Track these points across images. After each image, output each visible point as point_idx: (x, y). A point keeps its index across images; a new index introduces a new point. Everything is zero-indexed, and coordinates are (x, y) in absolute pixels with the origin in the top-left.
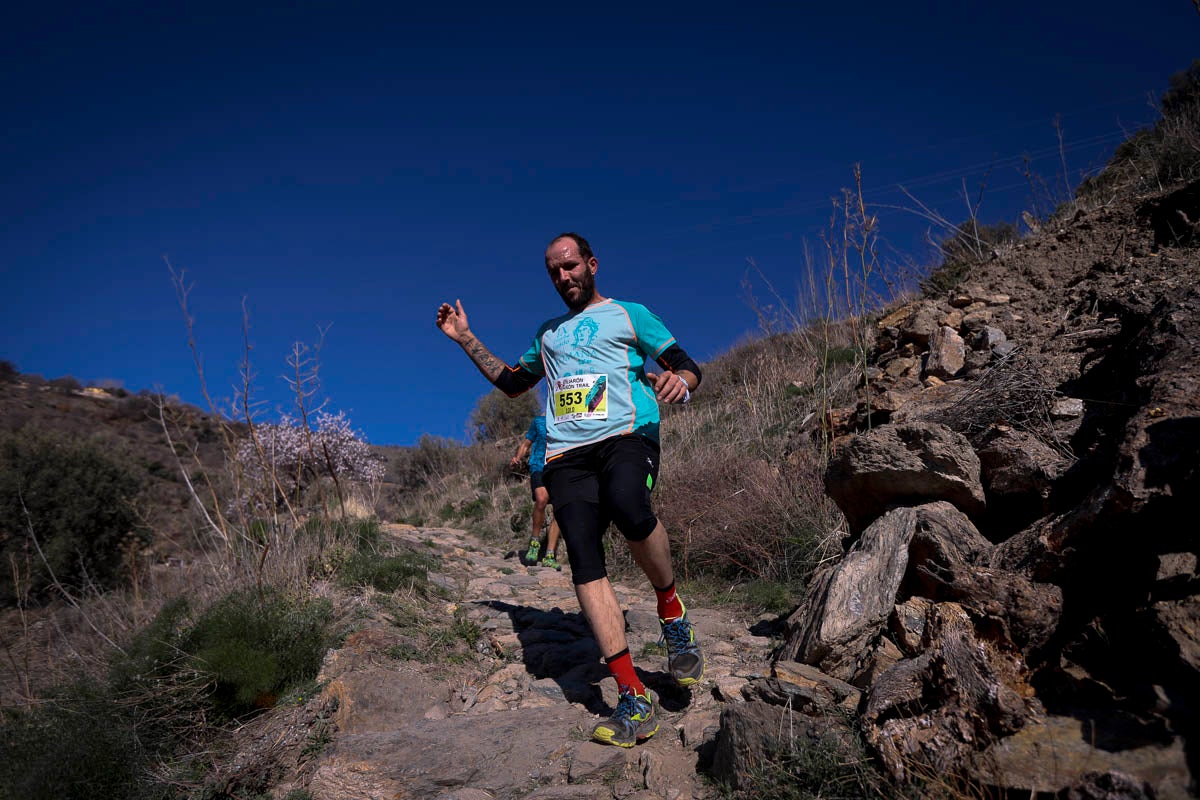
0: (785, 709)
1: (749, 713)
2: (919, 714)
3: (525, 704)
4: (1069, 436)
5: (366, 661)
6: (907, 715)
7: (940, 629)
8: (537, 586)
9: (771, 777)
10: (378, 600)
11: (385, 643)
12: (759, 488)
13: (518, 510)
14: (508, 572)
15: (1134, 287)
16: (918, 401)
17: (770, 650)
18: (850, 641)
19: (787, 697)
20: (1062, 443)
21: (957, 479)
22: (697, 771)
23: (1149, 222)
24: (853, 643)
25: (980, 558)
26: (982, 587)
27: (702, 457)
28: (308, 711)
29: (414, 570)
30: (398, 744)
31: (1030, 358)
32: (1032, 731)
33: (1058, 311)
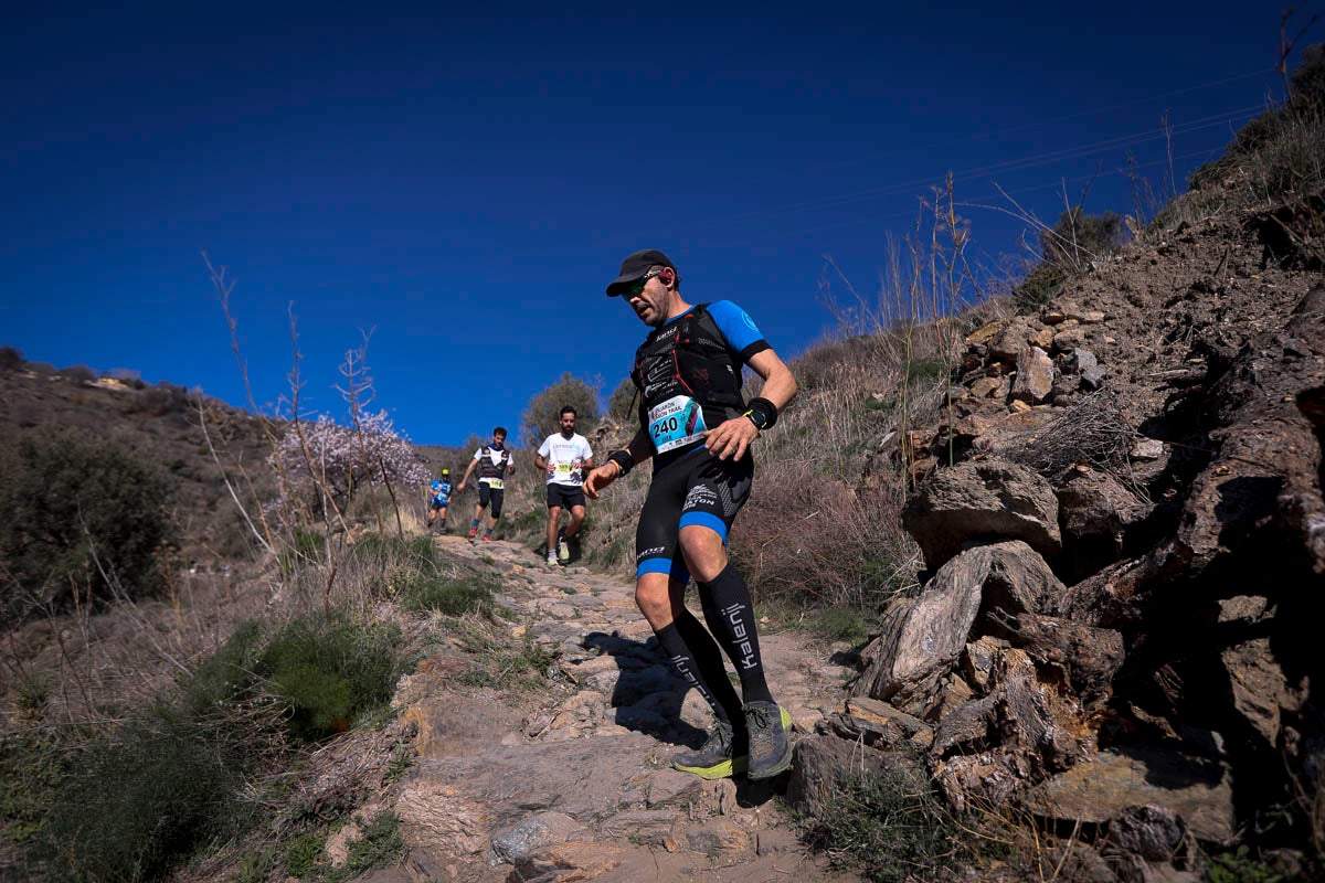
0: (856, 743)
1: (822, 746)
2: (981, 752)
3: (600, 732)
4: (1147, 479)
5: (441, 688)
6: (969, 752)
7: (1005, 673)
8: (601, 607)
9: (842, 807)
10: (446, 625)
11: (458, 669)
12: (834, 511)
14: (571, 592)
15: (1222, 327)
17: (844, 681)
18: (921, 678)
19: (859, 732)
20: (1140, 487)
21: (1034, 519)
23: (1255, 238)
24: (925, 680)
25: (1049, 601)
26: (1046, 636)
27: (774, 474)
28: (387, 736)
29: (481, 594)
30: (479, 769)
31: (1118, 389)
32: (1083, 768)
33: (1152, 334)
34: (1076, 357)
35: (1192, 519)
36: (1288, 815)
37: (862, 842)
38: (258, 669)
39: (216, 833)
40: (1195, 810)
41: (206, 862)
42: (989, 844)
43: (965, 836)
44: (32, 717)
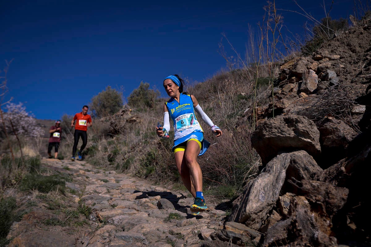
0: (229, 243)
1: (213, 245)
2: (285, 245)
3: (112, 244)
4: (359, 122)
5: (33, 227)
6: (281, 245)
7: (296, 208)
8: (120, 188)
10: (40, 197)
11: (43, 218)
12: (223, 142)
13: (112, 152)
14: (106, 181)
16: (296, 104)
17: (225, 216)
18: (259, 212)
19: (230, 238)
20: (355, 125)
21: (309, 140)
24: (261, 213)
25: (316, 176)
26: (314, 190)
29: (59, 182)
31: (346, 86)
33: (360, 63)
34: (328, 74)
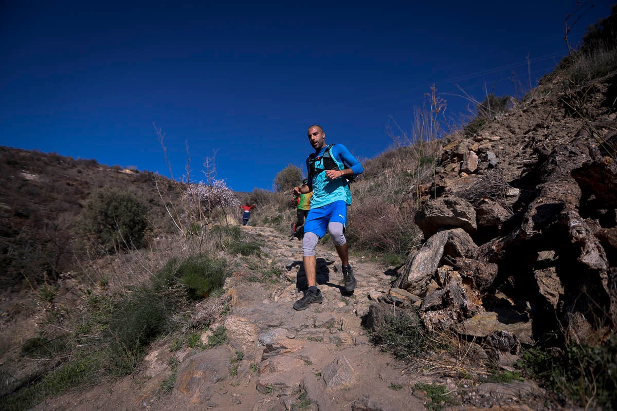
0: (392, 305)
1: (380, 307)
2: (439, 310)
4: (512, 204)
5: (241, 282)
6: (436, 310)
7: (450, 280)
9: (386, 329)
10: (243, 259)
11: (247, 276)
12: (390, 216)
14: (291, 246)
15: (545, 142)
17: (391, 282)
19: (394, 301)
20: (509, 208)
21: (466, 220)
22: (361, 325)
23: (563, 105)
24: (420, 282)
25: (470, 252)
26: (466, 266)
27: (368, 201)
28: (221, 299)
29: (256, 248)
30: (254, 312)
31: (503, 168)
32: (478, 317)
33: (518, 145)
34: (487, 155)
35: (527, 220)
36: (556, 335)
37: (393, 342)
38: (176, 275)
39: (164, 331)
40: (521, 332)
41: (162, 341)
42: (440, 344)
43: (432, 341)
44: (104, 289)
